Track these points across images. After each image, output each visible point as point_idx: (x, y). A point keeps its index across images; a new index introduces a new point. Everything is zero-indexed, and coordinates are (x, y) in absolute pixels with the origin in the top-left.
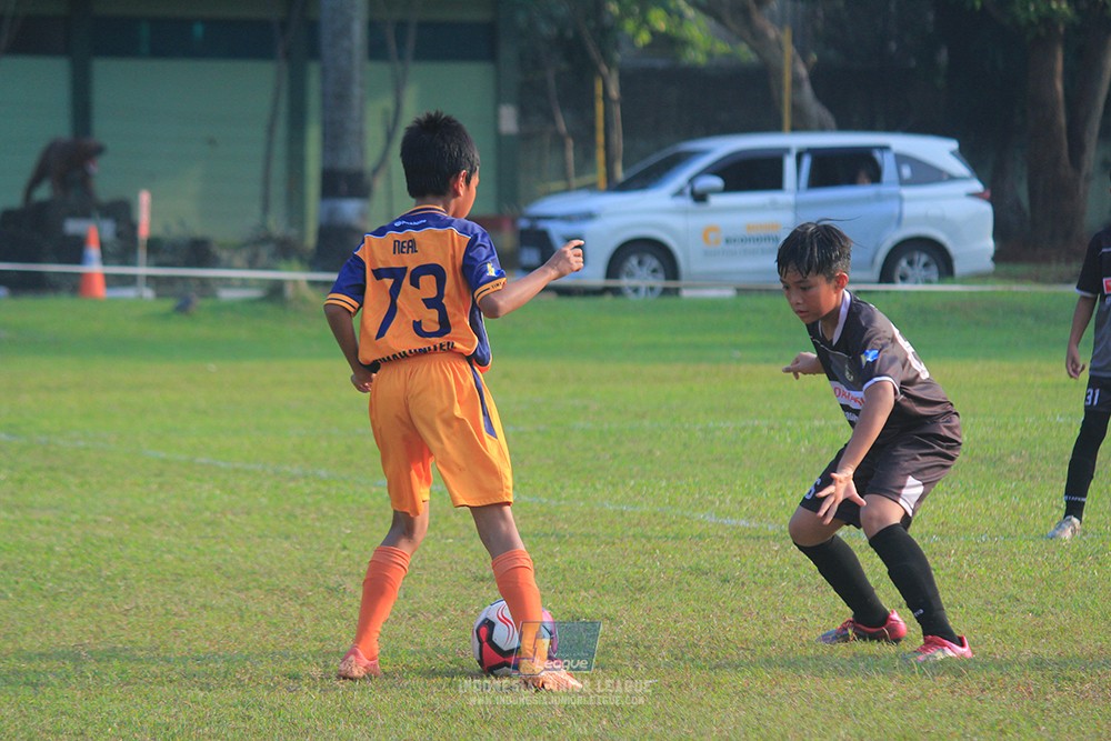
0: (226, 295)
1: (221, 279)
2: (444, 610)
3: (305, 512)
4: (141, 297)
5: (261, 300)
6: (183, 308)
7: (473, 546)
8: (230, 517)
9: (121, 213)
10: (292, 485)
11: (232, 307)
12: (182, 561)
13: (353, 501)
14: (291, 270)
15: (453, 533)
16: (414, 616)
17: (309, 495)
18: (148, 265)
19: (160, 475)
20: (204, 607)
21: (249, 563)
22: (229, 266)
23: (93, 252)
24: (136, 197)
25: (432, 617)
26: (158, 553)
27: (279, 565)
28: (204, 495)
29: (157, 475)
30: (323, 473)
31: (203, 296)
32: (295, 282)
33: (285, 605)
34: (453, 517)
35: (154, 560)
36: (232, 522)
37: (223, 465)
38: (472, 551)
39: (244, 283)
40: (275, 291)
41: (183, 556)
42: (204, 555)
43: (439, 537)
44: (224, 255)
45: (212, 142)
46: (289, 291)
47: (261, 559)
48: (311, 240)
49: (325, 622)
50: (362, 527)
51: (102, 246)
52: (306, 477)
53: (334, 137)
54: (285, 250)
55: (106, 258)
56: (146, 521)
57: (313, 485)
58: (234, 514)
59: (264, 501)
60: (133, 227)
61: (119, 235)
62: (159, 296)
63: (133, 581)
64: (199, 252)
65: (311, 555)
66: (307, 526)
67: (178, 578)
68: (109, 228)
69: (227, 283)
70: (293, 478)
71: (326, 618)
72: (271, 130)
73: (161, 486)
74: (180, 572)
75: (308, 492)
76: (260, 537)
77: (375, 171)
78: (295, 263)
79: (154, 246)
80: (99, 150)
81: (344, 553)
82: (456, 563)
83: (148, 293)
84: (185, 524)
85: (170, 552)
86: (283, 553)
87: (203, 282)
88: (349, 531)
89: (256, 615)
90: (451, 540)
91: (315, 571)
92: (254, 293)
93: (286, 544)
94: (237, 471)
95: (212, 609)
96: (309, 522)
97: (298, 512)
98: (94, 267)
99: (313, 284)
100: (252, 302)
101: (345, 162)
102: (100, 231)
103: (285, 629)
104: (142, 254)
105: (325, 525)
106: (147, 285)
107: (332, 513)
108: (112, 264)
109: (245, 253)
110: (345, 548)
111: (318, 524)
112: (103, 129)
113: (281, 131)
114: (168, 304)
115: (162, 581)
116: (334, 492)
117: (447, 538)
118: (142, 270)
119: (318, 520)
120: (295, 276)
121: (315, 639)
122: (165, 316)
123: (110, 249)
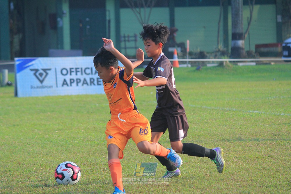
0: (209, 65)
1: (207, 61)
2: (266, 143)
3: (230, 119)
4: (187, 66)
5: (217, 66)
6: (198, 69)
7: (273, 127)
8: (211, 121)
9: (182, 46)
10: (227, 112)
11: (210, 68)
12: (200, 132)
13: (242, 116)
14: (225, 58)
15: (268, 124)
16: (259, 145)
17: (231, 115)
18: (189, 59)
19: (194, 110)
20: (206, 143)
21: (216, 133)
22: (209, 58)
23: (176, 56)
24: (186, 42)
25: (263, 145)
26: (194, 130)
27: (224, 133)
28: (205, 115)
29: (193, 111)
30: (234, 109)
31: (203, 66)
32: (226, 62)
33: (226, 143)
34: (268, 119)
35: (193, 132)
36: (212, 122)
37: (209, 108)
38: (273, 128)
39: (213, 62)
40: (221, 64)
41: (200, 131)
42: (205, 130)
43: (264, 125)
44: (208, 55)
45: (204, 27)
46: (224, 64)
47: (220, 131)
48: (230, 51)
49: (236, 147)
50: (245, 123)
51: (178, 54)
52: (230, 110)
53: (235, 24)
54: (223, 54)
55: (179, 57)
56: (190, 123)
57: (232, 112)
58: (213, 120)
59: (220, 117)
60: (185, 49)
61: (182, 51)
62: (192, 66)
63: (188, 137)
64: (202, 55)
65: (232, 130)
66: (230, 123)
67: (199, 136)
68: (179, 49)
69: (209, 62)
70: (227, 111)
71: (236, 146)
72: (219, 24)
73: (194, 114)
74: (199, 135)
75: (230, 114)
76: (219, 126)
77: (246, 33)
78: (226, 56)
79: (191, 54)
80: (177, 30)
81: (240, 129)
82: (269, 131)
83: (189, 66)
84: (200, 123)
85: (197, 130)
86: (225, 130)
87: (203, 62)
88: (241, 124)
89: (219, 146)
90: (267, 126)
91: (233, 134)
92: (216, 65)
93: (226, 127)
94: (213, 109)
95: (208, 144)
96: (231, 122)
97: (228, 119)
98: (176, 59)
99: (230, 62)
100: (215, 67)
101: (238, 31)
102: (177, 50)
103: (226, 149)
104: (188, 56)
105: (235, 122)
106: (189, 64)
107: (237, 119)
108: (180, 59)
109: (214, 55)
110: (240, 128)
111: (233, 122)
112: (177, 25)
113: (222, 24)
114: (195, 68)
115: (195, 137)
116: (237, 114)
117: (266, 125)
118: (188, 60)
119: (233, 121)
120: (226, 60)
121: (234, 151)
122: (194, 71)
123: (179, 55)
